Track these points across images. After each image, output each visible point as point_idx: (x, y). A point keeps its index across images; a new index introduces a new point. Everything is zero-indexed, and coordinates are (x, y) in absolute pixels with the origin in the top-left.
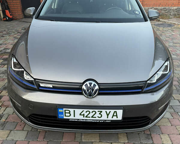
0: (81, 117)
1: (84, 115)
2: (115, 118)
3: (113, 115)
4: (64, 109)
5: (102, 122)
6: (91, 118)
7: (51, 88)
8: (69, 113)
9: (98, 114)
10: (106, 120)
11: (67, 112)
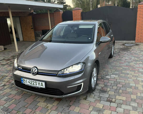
0: (29, 84)
1: (30, 83)
2: (42, 87)
3: (41, 85)
4: (23, 79)
5: (37, 88)
6: (33, 85)
7: (21, 69)
8: (25, 81)
9: (35, 84)
10: (38, 87)
11: (24, 80)
